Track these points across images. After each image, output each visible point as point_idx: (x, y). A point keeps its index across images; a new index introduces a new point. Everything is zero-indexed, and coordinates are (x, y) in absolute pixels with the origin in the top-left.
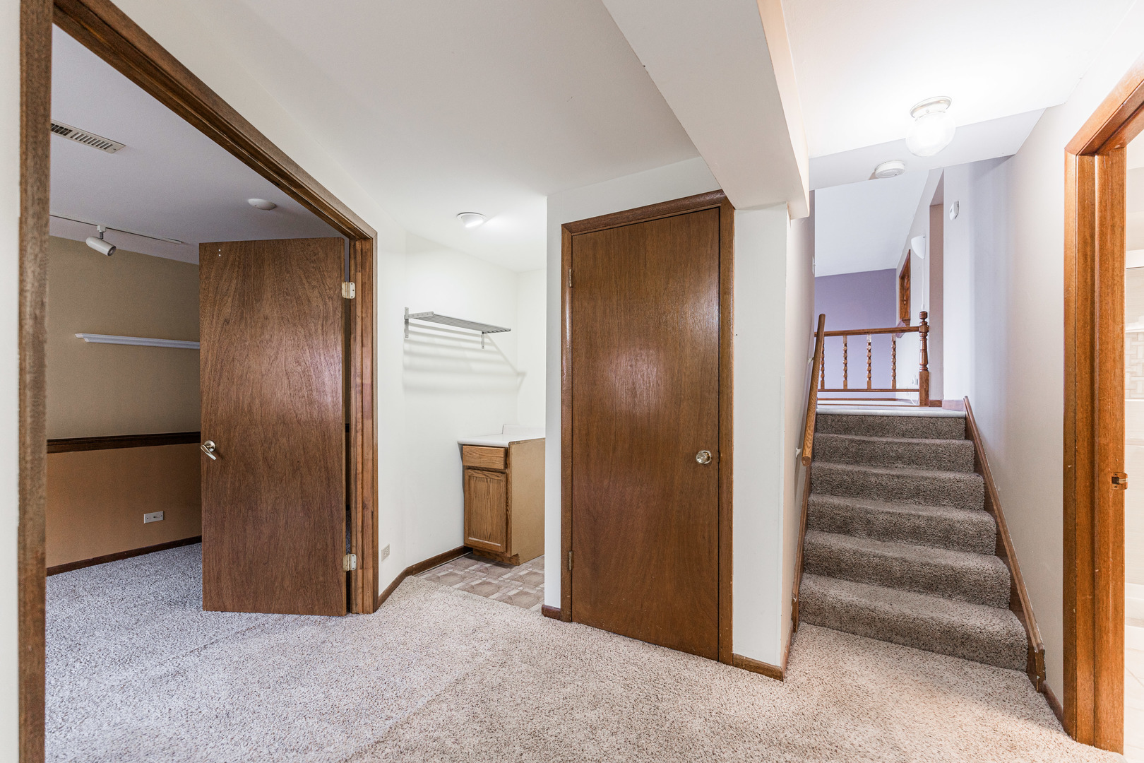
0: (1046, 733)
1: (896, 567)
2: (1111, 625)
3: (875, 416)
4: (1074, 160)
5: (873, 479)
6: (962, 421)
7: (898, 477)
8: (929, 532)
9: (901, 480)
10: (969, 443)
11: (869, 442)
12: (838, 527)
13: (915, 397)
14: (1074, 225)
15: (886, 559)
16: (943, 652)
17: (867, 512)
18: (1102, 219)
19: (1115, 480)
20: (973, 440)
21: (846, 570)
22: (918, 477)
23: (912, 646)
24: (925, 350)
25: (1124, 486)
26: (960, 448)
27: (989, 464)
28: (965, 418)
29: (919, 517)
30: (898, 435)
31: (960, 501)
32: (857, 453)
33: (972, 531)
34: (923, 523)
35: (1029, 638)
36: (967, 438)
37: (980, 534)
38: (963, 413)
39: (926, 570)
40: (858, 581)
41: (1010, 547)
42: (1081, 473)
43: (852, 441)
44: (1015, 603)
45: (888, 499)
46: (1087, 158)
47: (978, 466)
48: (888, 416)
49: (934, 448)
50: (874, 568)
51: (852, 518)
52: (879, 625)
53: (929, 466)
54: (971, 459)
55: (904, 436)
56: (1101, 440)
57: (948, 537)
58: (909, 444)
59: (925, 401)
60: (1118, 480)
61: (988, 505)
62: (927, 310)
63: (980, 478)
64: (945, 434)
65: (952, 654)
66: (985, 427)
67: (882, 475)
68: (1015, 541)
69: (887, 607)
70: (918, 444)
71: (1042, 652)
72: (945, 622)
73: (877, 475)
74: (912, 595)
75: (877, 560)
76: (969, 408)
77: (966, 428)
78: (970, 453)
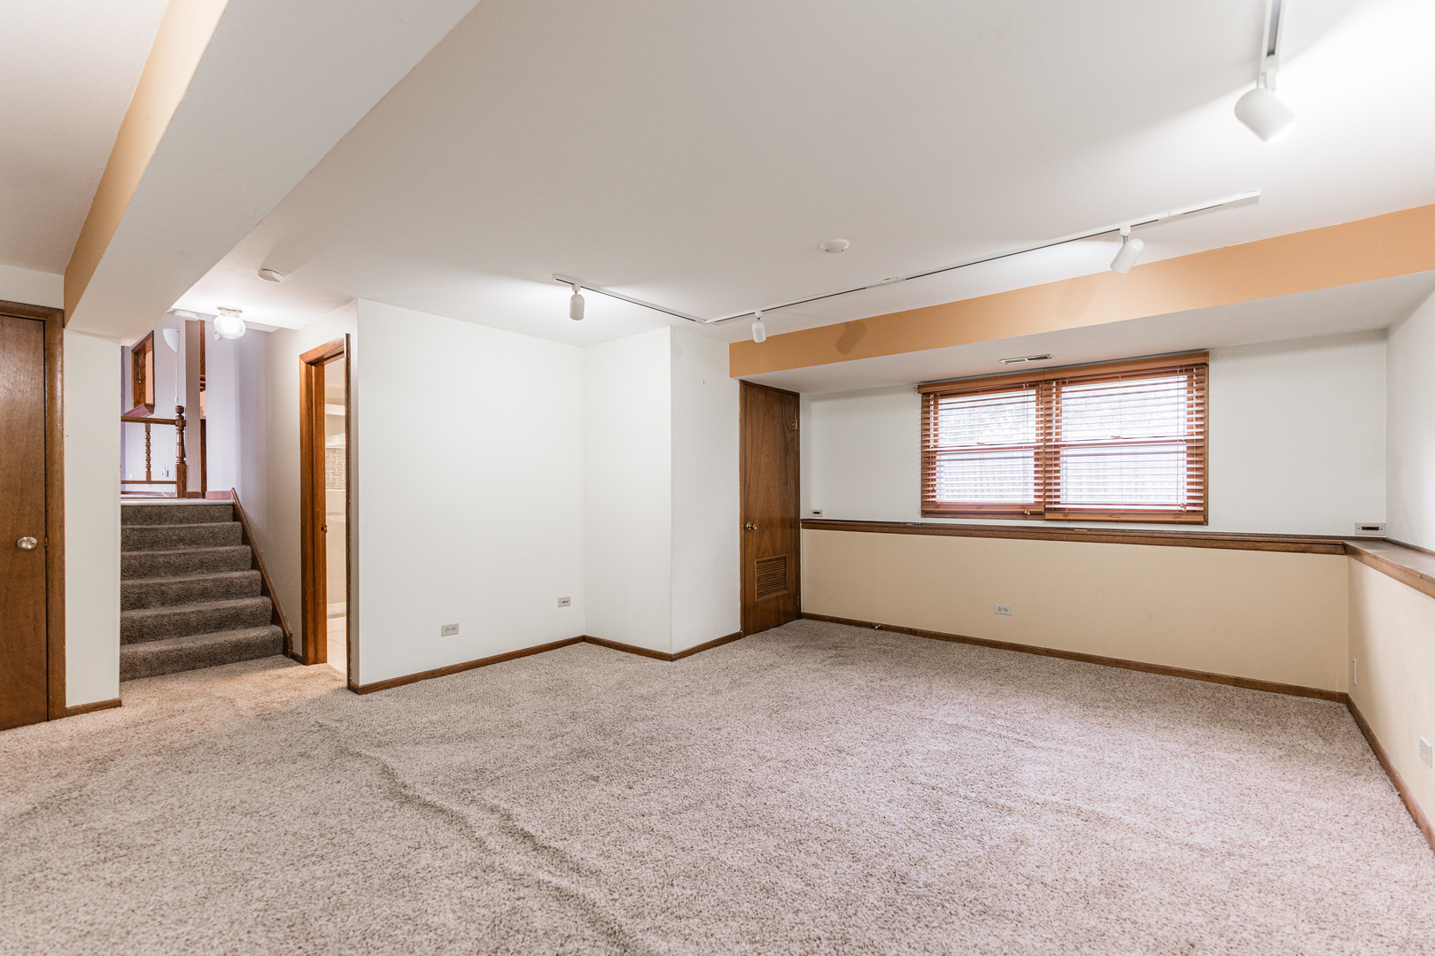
0: (294, 668)
1: (193, 619)
2: (321, 601)
3: (152, 506)
4: (304, 365)
5: (161, 560)
6: (231, 508)
7: (184, 554)
8: (214, 590)
9: (187, 557)
10: (238, 523)
11: (151, 529)
12: (132, 604)
13: (173, 489)
14: (304, 399)
15: (184, 614)
16: (233, 661)
17: (161, 585)
18: (316, 398)
19: (322, 529)
20: (241, 520)
21: (148, 634)
22: (200, 553)
23: (211, 666)
24: (182, 443)
25: (326, 532)
26: (232, 528)
27: (254, 537)
28: (233, 505)
29: (207, 580)
30: (175, 522)
31: (234, 566)
32: (139, 541)
33: (246, 582)
34: (209, 585)
35: (284, 632)
36: (235, 520)
37: (251, 583)
38: (231, 501)
39: (217, 614)
40: (159, 640)
41: (271, 586)
42: (309, 527)
43: (134, 529)
44: (276, 618)
45: (175, 574)
46: (309, 366)
47: (246, 539)
48: (165, 506)
49: (211, 530)
50: (174, 624)
51: (147, 593)
52: (185, 660)
53: (207, 544)
54: (240, 536)
55: (181, 522)
56: (316, 510)
57: (229, 591)
58: (190, 528)
59: (183, 492)
60: (324, 529)
61: (255, 564)
62: (184, 405)
63: (249, 547)
64: (217, 519)
65: (239, 660)
66: (251, 512)
67: (169, 555)
68: (273, 582)
69: (191, 645)
70: (198, 527)
71: (291, 635)
72: (234, 640)
73: (165, 556)
74: (206, 635)
75: (176, 617)
76: (236, 497)
77: (235, 513)
78: (240, 531)
